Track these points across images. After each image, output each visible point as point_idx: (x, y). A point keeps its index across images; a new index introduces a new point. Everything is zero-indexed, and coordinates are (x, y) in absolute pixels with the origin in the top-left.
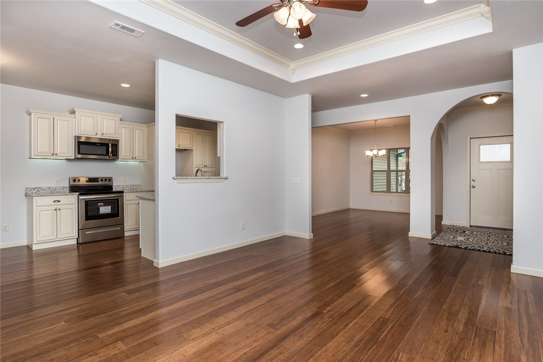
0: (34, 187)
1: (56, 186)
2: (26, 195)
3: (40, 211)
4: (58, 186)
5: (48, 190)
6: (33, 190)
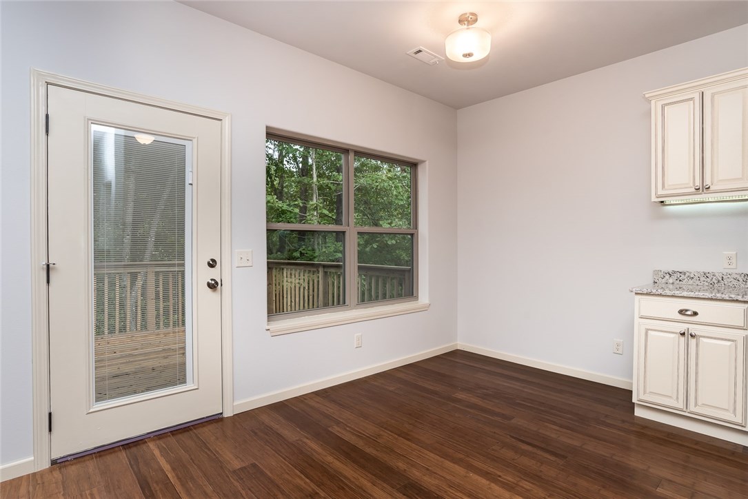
0: (670, 270)
1: (726, 271)
4: (731, 271)
5: (702, 279)
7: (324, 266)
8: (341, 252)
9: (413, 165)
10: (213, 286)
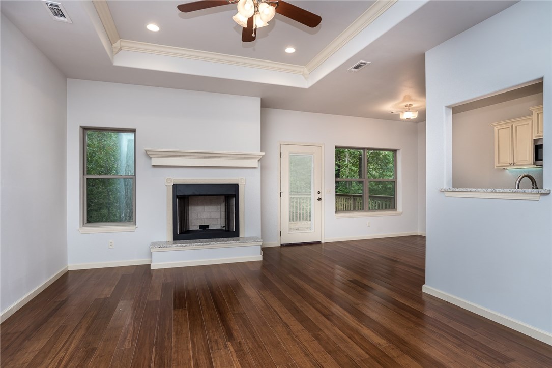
7: (354, 196)
8: (362, 190)
9: (395, 151)
10: (319, 199)
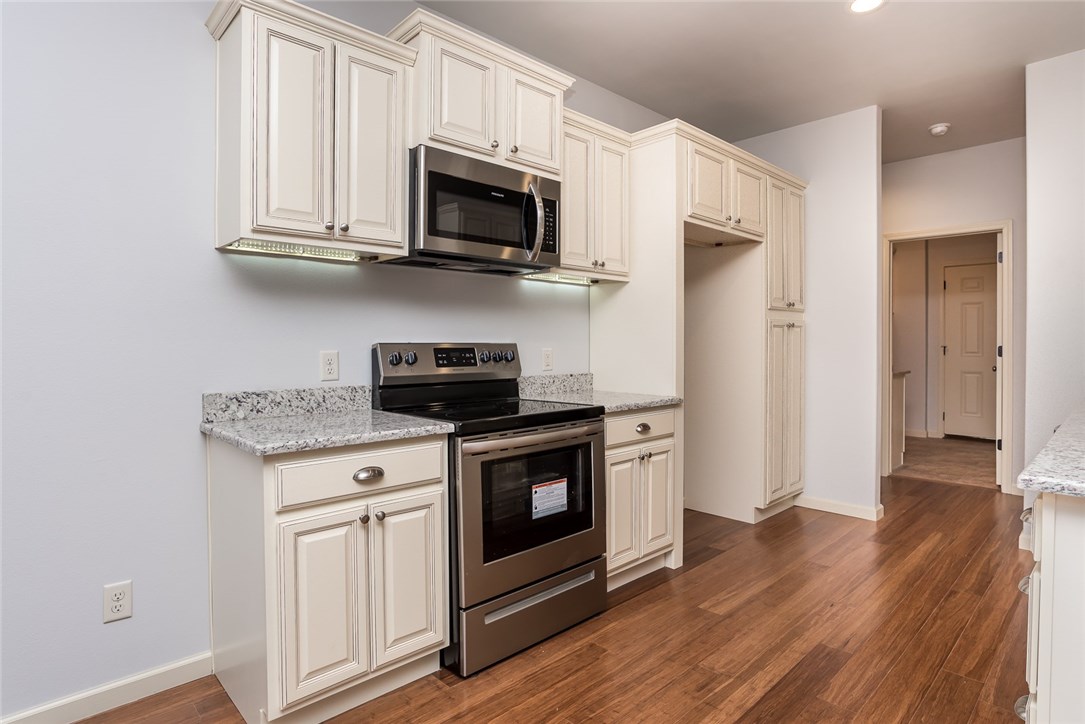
0: (238, 391)
1: (326, 385)
2: (204, 434)
3: (298, 534)
4: (333, 385)
5: (295, 403)
6: (234, 406)
